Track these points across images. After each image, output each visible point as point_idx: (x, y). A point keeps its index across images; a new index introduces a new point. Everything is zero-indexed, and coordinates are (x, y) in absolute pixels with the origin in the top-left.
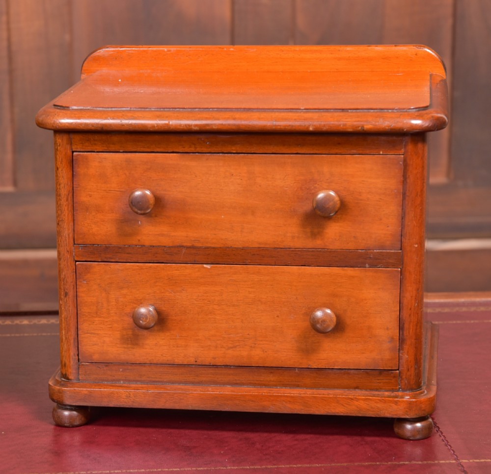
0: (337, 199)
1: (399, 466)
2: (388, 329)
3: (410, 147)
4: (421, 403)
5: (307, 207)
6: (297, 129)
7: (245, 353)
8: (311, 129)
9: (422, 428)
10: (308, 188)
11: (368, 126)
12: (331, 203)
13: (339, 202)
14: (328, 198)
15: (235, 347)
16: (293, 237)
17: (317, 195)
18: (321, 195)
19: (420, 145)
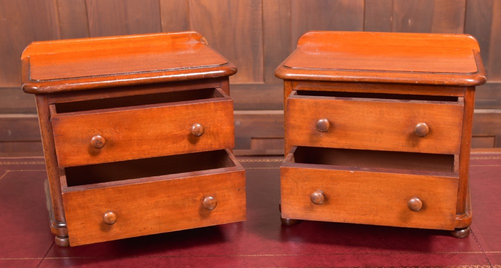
0: (427, 127)
1: (454, 254)
2: (450, 209)
3: (467, 93)
4: (465, 220)
5: (411, 130)
6: (409, 82)
7: (371, 218)
8: (416, 82)
9: (465, 233)
10: (412, 121)
11: (446, 82)
12: (424, 130)
13: (428, 129)
14: (422, 127)
15: (365, 215)
16: (403, 146)
17: (416, 125)
18: (419, 125)
19: (472, 92)
